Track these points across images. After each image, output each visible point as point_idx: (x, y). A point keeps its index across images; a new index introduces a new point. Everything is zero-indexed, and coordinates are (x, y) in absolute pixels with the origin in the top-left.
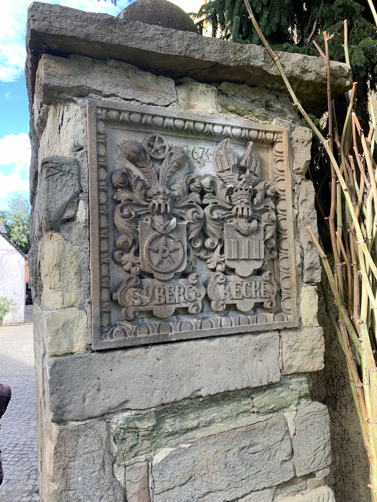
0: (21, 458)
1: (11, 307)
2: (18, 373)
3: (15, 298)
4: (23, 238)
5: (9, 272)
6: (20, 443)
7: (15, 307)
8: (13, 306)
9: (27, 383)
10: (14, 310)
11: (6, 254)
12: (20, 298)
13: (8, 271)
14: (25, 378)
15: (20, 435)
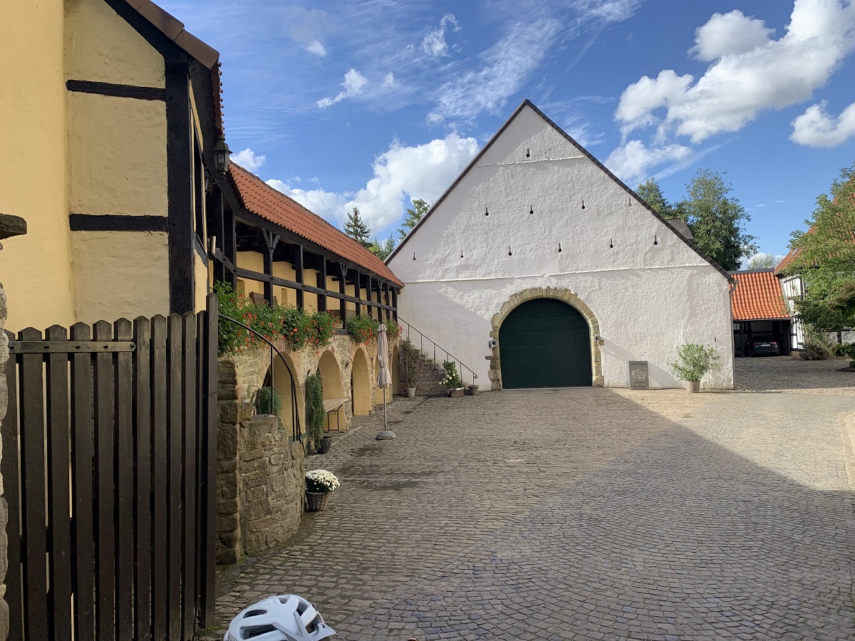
0: (788, 631)
1: (711, 361)
2: (745, 477)
3: (716, 347)
4: (713, 243)
5: (704, 304)
6: (778, 603)
7: (717, 362)
8: (714, 361)
9: (765, 497)
10: (717, 368)
11: (696, 274)
12: (725, 347)
13: (701, 302)
14: (759, 488)
15: (774, 588)
